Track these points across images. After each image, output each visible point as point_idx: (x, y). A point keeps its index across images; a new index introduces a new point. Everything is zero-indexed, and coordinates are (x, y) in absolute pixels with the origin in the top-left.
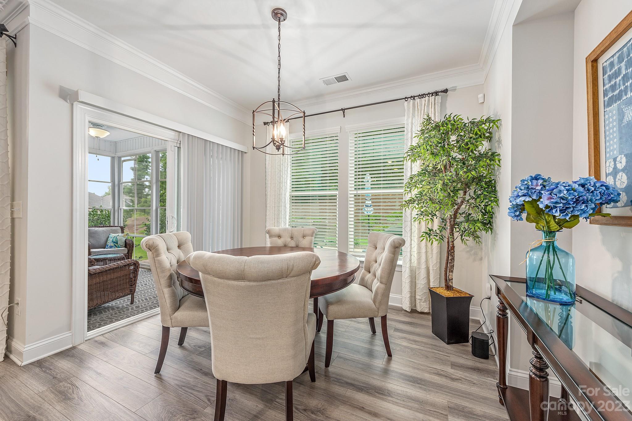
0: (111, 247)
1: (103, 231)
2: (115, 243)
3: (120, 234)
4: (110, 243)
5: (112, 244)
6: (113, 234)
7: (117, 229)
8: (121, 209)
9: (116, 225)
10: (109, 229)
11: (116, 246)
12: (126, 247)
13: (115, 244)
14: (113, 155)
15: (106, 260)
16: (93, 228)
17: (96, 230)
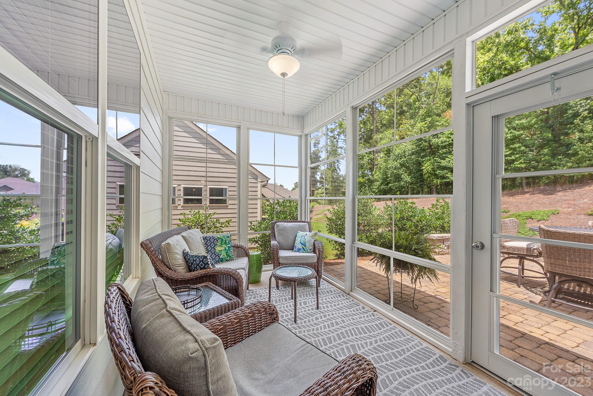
0: (299, 250)
1: (291, 227)
2: (303, 244)
3: (308, 233)
4: (298, 245)
5: (300, 246)
6: (301, 233)
7: (305, 225)
8: (307, 200)
9: (303, 220)
10: (297, 225)
11: (304, 250)
12: (314, 252)
13: (303, 246)
14: (300, 134)
15: (295, 282)
16: (282, 223)
17: (284, 225)
